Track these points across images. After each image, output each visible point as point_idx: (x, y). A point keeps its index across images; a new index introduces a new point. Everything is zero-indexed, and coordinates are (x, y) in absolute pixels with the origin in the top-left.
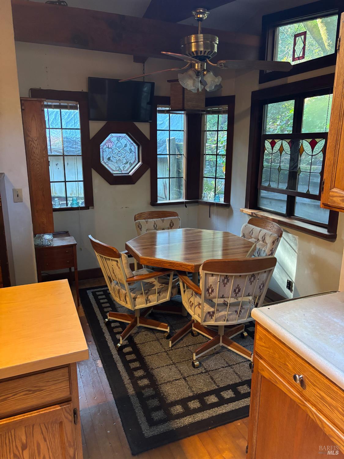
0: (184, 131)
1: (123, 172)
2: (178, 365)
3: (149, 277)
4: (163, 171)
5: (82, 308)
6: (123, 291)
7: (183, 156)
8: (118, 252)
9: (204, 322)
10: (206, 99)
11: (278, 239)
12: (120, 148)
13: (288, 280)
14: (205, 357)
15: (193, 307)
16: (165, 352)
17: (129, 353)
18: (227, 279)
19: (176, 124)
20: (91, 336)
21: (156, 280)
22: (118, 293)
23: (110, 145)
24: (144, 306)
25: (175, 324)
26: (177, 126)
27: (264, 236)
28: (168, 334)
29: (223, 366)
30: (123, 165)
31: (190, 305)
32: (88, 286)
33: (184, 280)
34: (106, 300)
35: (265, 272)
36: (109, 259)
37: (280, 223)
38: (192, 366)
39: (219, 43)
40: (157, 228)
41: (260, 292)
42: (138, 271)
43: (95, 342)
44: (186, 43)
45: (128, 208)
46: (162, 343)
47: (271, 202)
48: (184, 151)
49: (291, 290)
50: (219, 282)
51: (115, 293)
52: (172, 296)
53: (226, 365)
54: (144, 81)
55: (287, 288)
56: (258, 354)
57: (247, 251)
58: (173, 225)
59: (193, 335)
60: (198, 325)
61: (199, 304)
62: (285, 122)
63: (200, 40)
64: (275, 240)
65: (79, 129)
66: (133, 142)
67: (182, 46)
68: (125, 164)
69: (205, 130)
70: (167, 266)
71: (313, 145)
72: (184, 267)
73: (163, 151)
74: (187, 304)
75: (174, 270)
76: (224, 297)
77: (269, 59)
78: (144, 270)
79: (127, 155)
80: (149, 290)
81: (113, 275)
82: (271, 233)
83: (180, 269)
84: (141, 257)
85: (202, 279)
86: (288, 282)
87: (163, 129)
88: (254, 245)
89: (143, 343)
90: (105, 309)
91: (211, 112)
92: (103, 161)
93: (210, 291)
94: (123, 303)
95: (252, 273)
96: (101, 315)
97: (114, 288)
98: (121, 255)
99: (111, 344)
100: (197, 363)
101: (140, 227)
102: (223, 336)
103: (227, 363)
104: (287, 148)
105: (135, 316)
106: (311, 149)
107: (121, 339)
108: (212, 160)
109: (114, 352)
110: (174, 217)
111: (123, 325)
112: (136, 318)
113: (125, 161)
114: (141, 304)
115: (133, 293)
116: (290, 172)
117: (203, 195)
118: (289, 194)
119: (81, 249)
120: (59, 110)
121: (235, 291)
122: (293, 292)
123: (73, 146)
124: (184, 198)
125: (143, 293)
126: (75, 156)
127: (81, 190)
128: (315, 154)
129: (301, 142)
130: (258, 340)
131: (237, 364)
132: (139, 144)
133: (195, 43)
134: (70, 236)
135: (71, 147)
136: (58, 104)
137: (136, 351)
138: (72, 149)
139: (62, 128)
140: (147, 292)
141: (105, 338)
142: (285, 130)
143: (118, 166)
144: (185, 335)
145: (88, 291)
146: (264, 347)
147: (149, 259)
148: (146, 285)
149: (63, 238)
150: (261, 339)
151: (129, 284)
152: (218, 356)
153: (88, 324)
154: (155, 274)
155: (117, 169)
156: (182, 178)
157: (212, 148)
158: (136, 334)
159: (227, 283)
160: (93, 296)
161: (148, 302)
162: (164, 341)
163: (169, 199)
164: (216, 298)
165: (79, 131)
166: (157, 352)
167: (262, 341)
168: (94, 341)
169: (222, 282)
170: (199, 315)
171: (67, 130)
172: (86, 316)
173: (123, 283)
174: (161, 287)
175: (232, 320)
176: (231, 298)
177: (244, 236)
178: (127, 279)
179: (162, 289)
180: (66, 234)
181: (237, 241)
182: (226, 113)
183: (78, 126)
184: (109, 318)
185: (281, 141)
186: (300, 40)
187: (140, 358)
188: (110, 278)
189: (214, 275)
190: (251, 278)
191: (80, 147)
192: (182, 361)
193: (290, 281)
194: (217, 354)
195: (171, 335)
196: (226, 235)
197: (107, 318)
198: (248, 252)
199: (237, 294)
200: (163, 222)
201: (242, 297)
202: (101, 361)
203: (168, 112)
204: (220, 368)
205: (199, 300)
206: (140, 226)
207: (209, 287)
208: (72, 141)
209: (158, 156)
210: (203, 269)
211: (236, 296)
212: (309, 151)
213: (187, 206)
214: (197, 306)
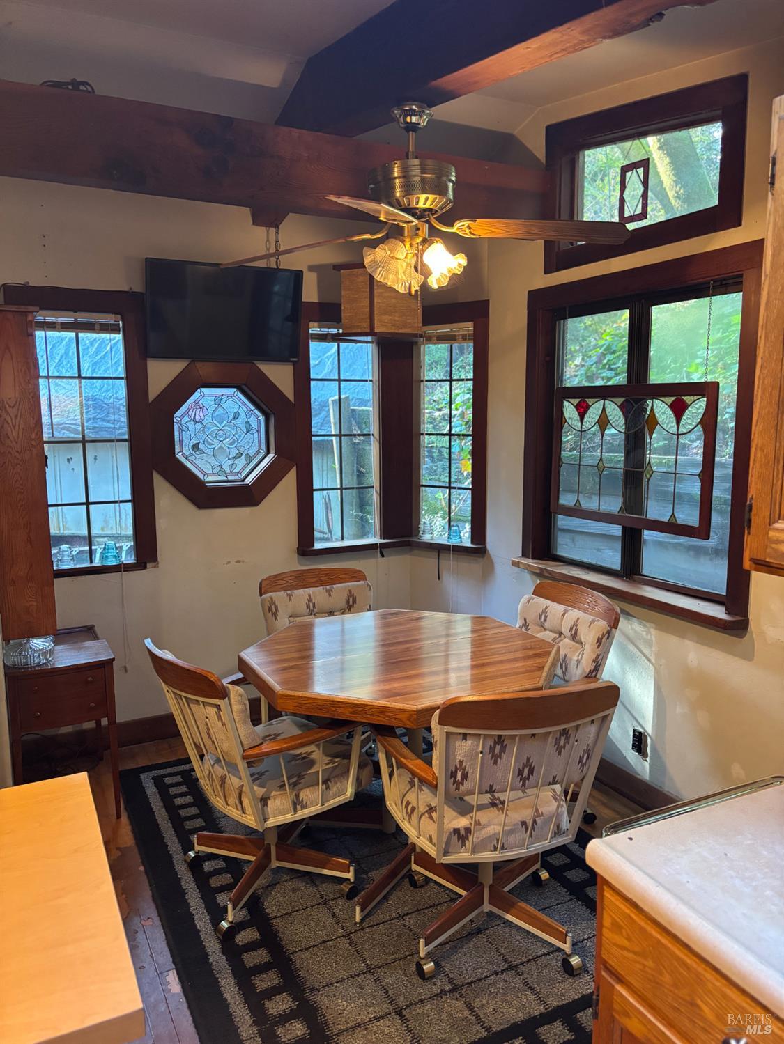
0: (374, 381)
1: (230, 478)
2: (380, 973)
3: (301, 743)
4: (323, 471)
5: (128, 823)
6: (234, 781)
7: (372, 437)
8: (220, 684)
9: (444, 855)
10: (424, 309)
11: (609, 633)
12: (223, 422)
13: (634, 730)
14: (448, 946)
15: (414, 818)
16: (344, 936)
17: (251, 947)
18: (502, 745)
19: (350, 366)
20: (150, 900)
21: (319, 749)
22: (221, 786)
23: (199, 414)
24: (289, 818)
25: (367, 856)
26: (352, 369)
27: (576, 624)
28: (352, 885)
29: (495, 968)
30: (231, 462)
31: (407, 813)
32: (143, 762)
33: (390, 748)
34: (189, 799)
35: (593, 721)
36: (197, 701)
37: (610, 594)
38: (416, 973)
39: (456, 180)
40: (316, 610)
41: (582, 771)
42: (270, 725)
43: (161, 921)
44: (380, 178)
45: (243, 562)
46: (338, 912)
47: (573, 540)
48: (374, 428)
49: (644, 756)
50: (481, 752)
51: (212, 785)
52: (358, 788)
53: (503, 966)
54: (278, 268)
55: (633, 749)
56: (608, 966)
57: (541, 666)
58: (354, 601)
59: (413, 883)
60: (425, 860)
61: (431, 809)
62: (594, 359)
63: (413, 173)
64: (603, 636)
65: (122, 378)
66: (253, 408)
67: (372, 186)
68: (234, 458)
69: (422, 379)
70: (346, 715)
71: (679, 410)
72: (390, 717)
73: (321, 426)
74: (398, 808)
75: (363, 724)
76: (494, 789)
77: (565, 215)
78: (285, 720)
79: (240, 436)
80: (300, 777)
81: (208, 742)
82: (591, 618)
83: (381, 720)
84: (280, 693)
85: (438, 748)
86: (634, 736)
87: (320, 377)
88: (555, 649)
89: (287, 914)
90: (188, 822)
91: (435, 338)
92: (181, 453)
93: (459, 777)
94: (234, 813)
95: (561, 727)
96: (177, 841)
97: (210, 772)
98: (230, 692)
99: (202, 921)
100: (428, 966)
101: (274, 611)
102: (491, 887)
103: (505, 960)
104: (617, 418)
105: (266, 843)
106: (675, 421)
107: (230, 908)
108: (435, 445)
109: (212, 946)
110: (356, 583)
111: (234, 866)
112: (269, 845)
113: (234, 452)
114: (280, 813)
115: (259, 786)
116: (626, 473)
117: (421, 526)
118: (627, 525)
119: (125, 667)
120: (73, 335)
121: (520, 773)
122: (648, 759)
123: (108, 416)
124: (379, 537)
125: (285, 785)
126: (113, 441)
127: (126, 520)
128: (684, 431)
129: (650, 405)
130: (608, 929)
131: (530, 960)
132: (269, 412)
133: (401, 180)
134: (98, 639)
135: (103, 420)
136: (71, 320)
137: (270, 939)
138: (105, 424)
139: (80, 377)
140: (297, 781)
141: (188, 905)
142: (597, 378)
143: (216, 463)
144: (394, 887)
145: (143, 776)
146: (627, 950)
147: (299, 697)
148: (293, 763)
149: (79, 644)
150: (616, 927)
151: (250, 764)
152: (480, 941)
153: (142, 868)
154: (317, 736)
155: (215, 471)
156: (370, 489)
157: (435, 419)
158: (269, 889)
159: (500, 755)
160: (155, 788)
161: (299, 807)
162: (340, 905)
163: (343, 539)
164: (475, 794)
165: (123, 382)
166: (326, 938)
167: (621, 933)
168: (159, 915)
169: (489, 753)
170: (431, 837)
171: (95, 381)
172: (137, 844)
173: (234, 762)
174: (330, 765)
175: (515, 846)
176: (512, 790)
177: (525, 624)
178: (244, 751)
179: (332, 772)
180: (89, 632)
181: (511, 640)
182: (469, 339)
183: (121, 371)
184: (197, 847)
185: (602, 402)
186: (634, 178)
187: (281, 960)
188: (198, 747)
189: (468, 737)
190: (560, 738)
191: (124, 419)
192: (389, 961)
193: (640, 733)
194: (477, 933)
195: (359, 888)
196: (480, 623)
197: (193, 849)
198: (543, 668)
199: (527, 781)
200: (330, 595)
201: (537, 786)
202: (178, 974)
203: (336, 338)
204: (487, 974)
205: (428, 799)
206: (273, 607)
207: (456, 766)
208: (107, 407)
209: (314, 438)
210: (441, 722)
211: (524, 785)
212: (669, 426)
213: (384, 553)
214: (426, 814)
